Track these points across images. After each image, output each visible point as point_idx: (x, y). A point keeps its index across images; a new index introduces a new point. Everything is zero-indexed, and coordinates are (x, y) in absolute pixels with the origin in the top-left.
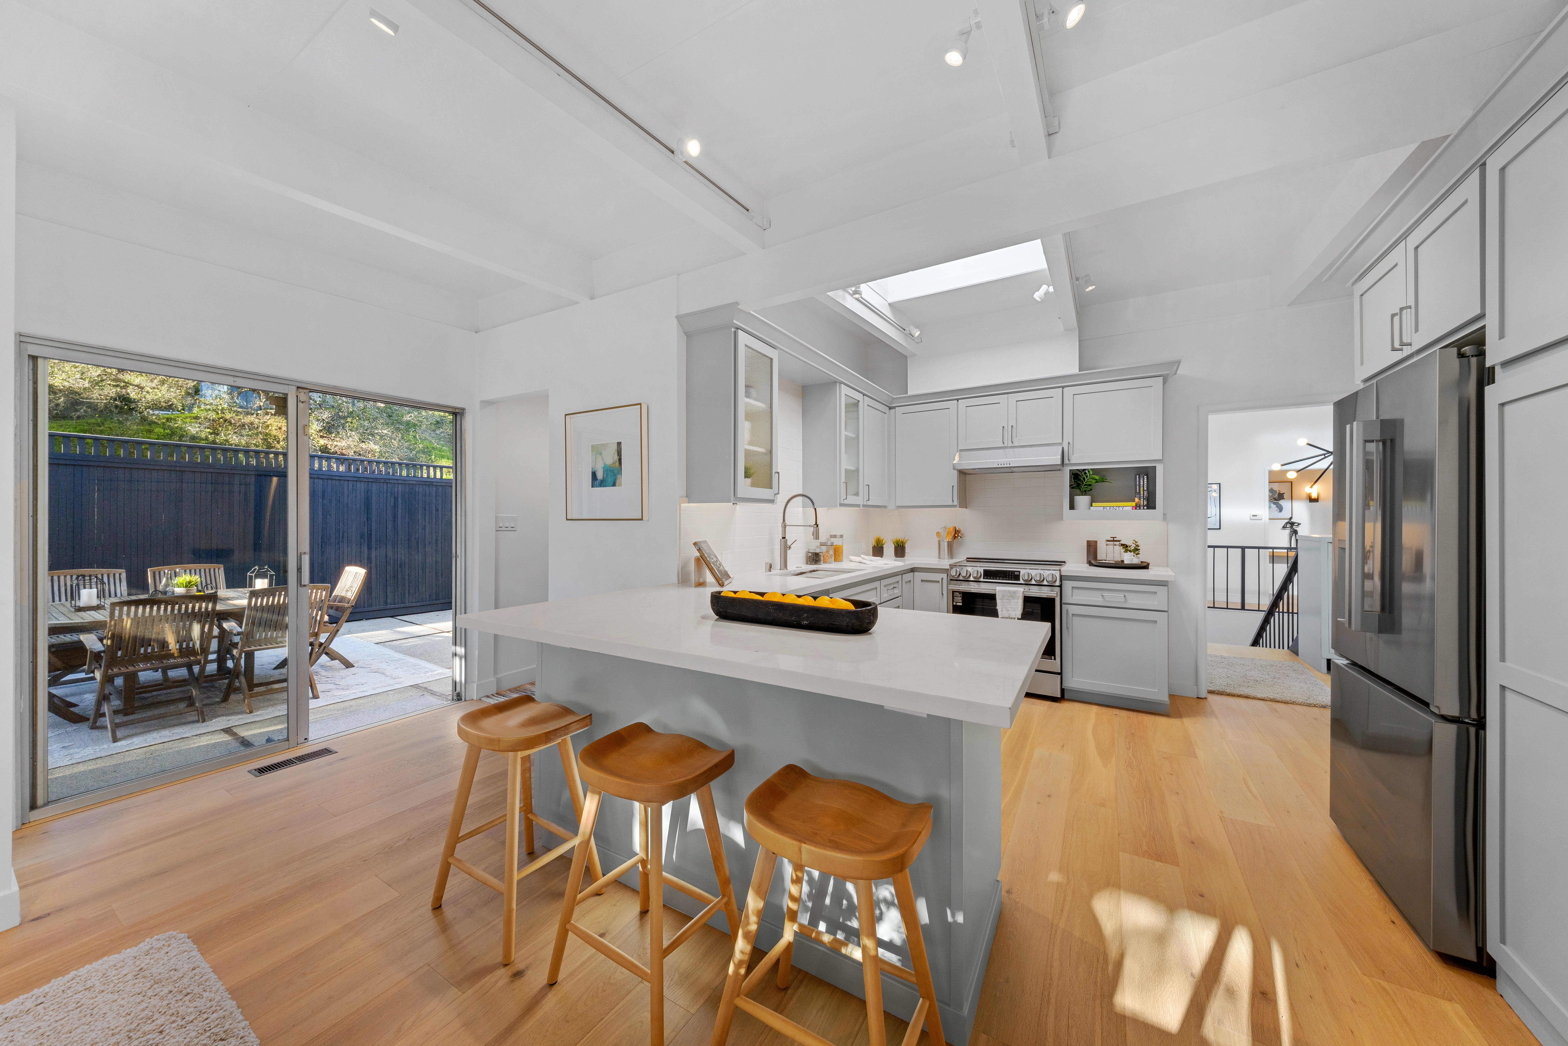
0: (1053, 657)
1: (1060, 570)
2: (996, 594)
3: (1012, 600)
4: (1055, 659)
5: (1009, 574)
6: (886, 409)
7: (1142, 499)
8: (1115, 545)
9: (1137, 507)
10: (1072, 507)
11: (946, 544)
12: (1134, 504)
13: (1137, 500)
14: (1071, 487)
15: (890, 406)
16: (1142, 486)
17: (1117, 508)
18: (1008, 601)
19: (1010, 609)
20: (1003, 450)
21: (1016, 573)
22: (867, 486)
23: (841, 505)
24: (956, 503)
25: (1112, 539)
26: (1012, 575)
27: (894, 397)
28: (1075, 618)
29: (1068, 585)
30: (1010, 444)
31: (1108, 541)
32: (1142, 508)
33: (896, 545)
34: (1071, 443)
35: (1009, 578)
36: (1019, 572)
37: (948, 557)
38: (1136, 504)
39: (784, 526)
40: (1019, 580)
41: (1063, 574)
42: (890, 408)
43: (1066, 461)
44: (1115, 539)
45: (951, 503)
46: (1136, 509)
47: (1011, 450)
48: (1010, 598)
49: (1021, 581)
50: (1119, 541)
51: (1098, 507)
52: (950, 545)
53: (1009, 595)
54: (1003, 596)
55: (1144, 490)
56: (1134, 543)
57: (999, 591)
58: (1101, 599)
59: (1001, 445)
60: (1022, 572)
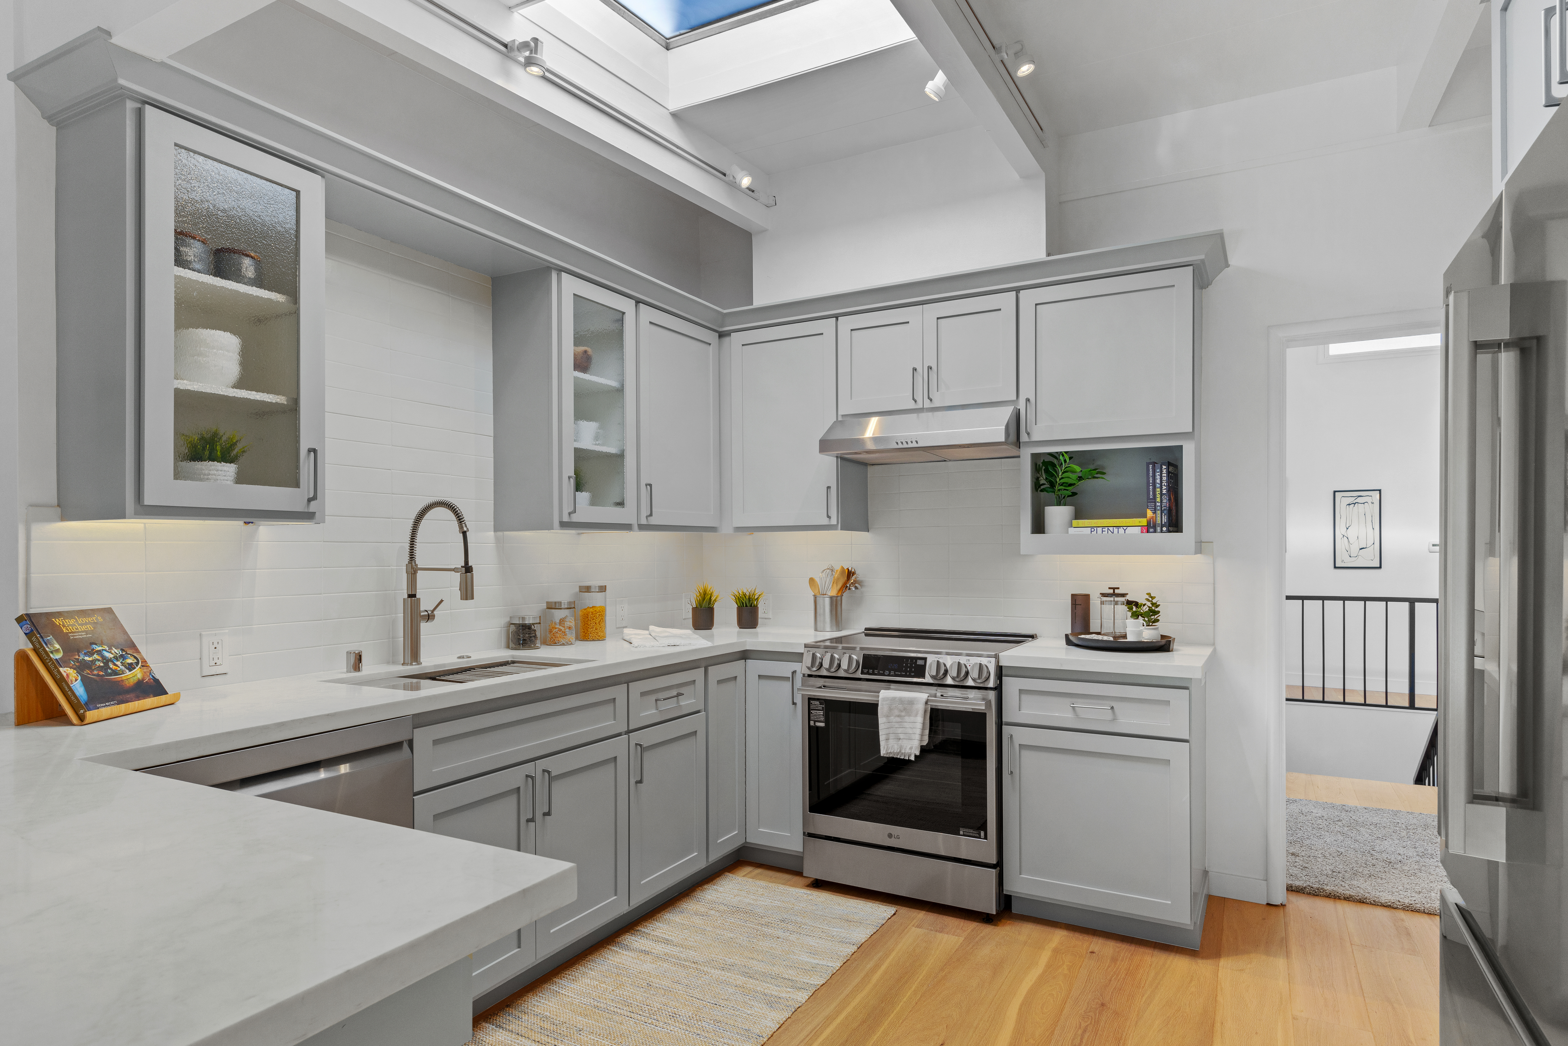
0: (982, 833)
1: (997, 657)
2: (877, 705)
3: (907, 719)
4: (986, 838)
5: (907, 665)
6: (712, 337)
7: (1159, 512)
8: (1116, 603)
9: (1150, 527)
10: (1039, 527)
11: (827, 601)
12: (1144, 522)
13: (1150, 513)
14: (1037, 486)
15: (721, 330)
16: (1158, 485)
17: (1116, 530)
18: (898, 719)
19: (902, 736)
20: (916, 414)
21: (920, 662)
22: (648, 487)
23: (564, 525)
24: (834, 521)
25: (1111, 591)
26: (911, 665)
27: (725, 311)
28: (1025, 753)
29: (1011, 685)
30: (927, 404)
31: (1104, 595)
32: (1159, 529)
33: (739, 604)
34: (1033, 400)
35: (906, 671)
36: (925, 659)
37: (831, 626)
38: (1149, 522)
39: (413, 570)
40: (923, 676)
41: (1003, 663)
42: (722, 335)
43: (1024, 437)
44: (1117, 591)
45: (825, 521)
46: (1148, 532)
47: (930, 414)
48: (903, 714)
49: (928, 679)
50: (1123, 595)
51: (1083, 529)
52: (835, 603)
53: (900, 706)
54: (890, 709)
55: (1161, 494)
56: (1148, 600)
57: (884, 699)
58: (1070, 715)
59: (911, 405)
60: (931, 659)
